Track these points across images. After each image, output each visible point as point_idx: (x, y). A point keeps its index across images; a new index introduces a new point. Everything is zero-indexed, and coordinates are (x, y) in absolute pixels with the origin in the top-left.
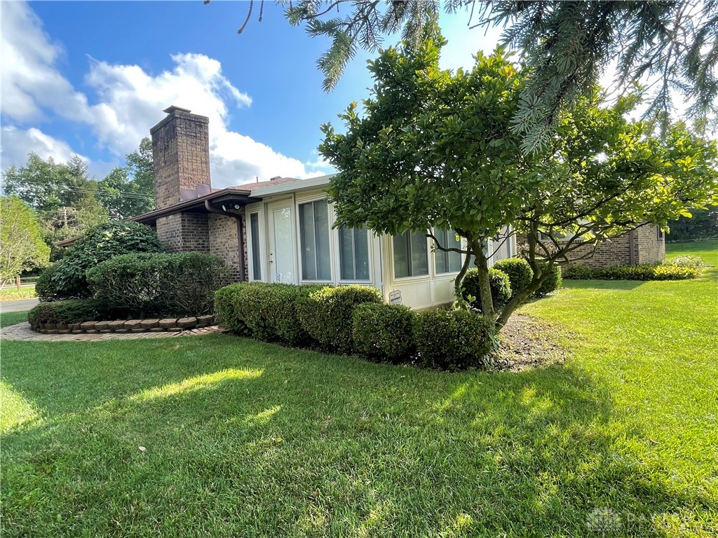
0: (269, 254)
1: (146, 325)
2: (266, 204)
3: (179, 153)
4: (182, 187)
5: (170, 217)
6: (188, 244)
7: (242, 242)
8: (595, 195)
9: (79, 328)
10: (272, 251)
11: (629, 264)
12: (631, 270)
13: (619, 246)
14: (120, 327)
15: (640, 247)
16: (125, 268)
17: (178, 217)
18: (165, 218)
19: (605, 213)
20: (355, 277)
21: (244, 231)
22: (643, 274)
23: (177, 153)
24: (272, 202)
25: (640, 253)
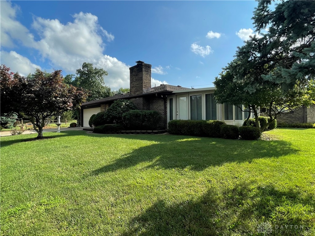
0: (176, 112)
1: (149, 132)
2: (176, 95)
3: (143, 77)
4: (143, 88)
5: (137, 98)
6: (144, 108)
7: (166, 108)
8: (289, 98)
9: (121, 132)
10: (178, 111)
11: (303, 122)
12: (304, 124)
13: (299, 115)
14: (134, 132)
15: (308, 116)
16: (137, 114)
17: (141, 99)
18: (134, 99)
19: (291, 103)
20: (211, 118)
21: (166, 104)
22: (308, 126)
23: (142, 77)
24: (178, 95)
25: (308, 118)
